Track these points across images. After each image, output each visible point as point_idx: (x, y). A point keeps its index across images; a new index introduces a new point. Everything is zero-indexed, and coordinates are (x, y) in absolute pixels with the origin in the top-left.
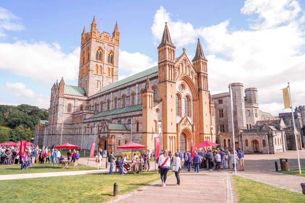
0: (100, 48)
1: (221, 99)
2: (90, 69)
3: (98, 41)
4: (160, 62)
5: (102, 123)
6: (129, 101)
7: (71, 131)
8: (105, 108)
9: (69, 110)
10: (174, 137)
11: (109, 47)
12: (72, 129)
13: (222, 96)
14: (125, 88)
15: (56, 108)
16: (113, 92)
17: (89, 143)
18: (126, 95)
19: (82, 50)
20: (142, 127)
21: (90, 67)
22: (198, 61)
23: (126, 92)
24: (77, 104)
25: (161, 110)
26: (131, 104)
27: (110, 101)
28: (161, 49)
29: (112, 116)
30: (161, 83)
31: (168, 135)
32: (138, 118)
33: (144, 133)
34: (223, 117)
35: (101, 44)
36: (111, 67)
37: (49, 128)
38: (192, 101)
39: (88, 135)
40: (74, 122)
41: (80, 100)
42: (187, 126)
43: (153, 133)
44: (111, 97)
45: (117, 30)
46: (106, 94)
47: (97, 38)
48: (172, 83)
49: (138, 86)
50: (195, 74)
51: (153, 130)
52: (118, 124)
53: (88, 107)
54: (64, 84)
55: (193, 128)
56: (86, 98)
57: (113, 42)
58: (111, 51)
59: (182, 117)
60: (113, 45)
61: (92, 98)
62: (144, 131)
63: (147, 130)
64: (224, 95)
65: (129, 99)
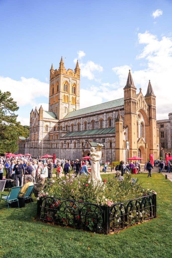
0: (67, 82)
1: (162, 124)
2: (60, 99)
3: (65, 76)
4: (126, 99)
5: (78, 141)
6: (98, 125)
7: (49, 146)
8: (76, 129)
9: (47, 130)
10: (136, 152)
11: (73, 81)
12: (49, 144)
13: (163, 121)
14: (94, 115)
15: (36, 128)
16: (83, 117)
17: (66, 154)
18: (95, 121)
19: (51, 83)
20: (114, 145)
21: (60, 97)
22: (149, 97)
23: (95, 118)
24: (52, 125)
25: (127, 133)
26: (99, 128)
27: (81, 124)
28: (126, 90)
29: (88, 136)
30: (127, 115)
31: (133, 151)
32: (111, 139)
33: (117, 149)
34: (163, 137)
35: (67, 79)
36: (74, 97)
37: (30, 143)
38: (145, 126)
39: (66, 148)
40: (50, 139)
41: (53, 122)
42: (142, 144)
43: (123, 149)
44: (81, 121)
45: (78, 67)
46: (77, 119)
47: (64, 74)
48: (135, 115)
49: (105, 115)
50: (147, 107)
51: (123, 147)
52: (94, 142)
53: (60, 128)
54: (43, 110)
55: (146, 145)
56: (57, 121)
57: (76, 76)
58: (74, 84)
59: (139, 138)
60: (75, 79)
61: (63, 121)
62: (117, 147)
63: (119, 147)
64: (165, 121)
65: (97, 123)
